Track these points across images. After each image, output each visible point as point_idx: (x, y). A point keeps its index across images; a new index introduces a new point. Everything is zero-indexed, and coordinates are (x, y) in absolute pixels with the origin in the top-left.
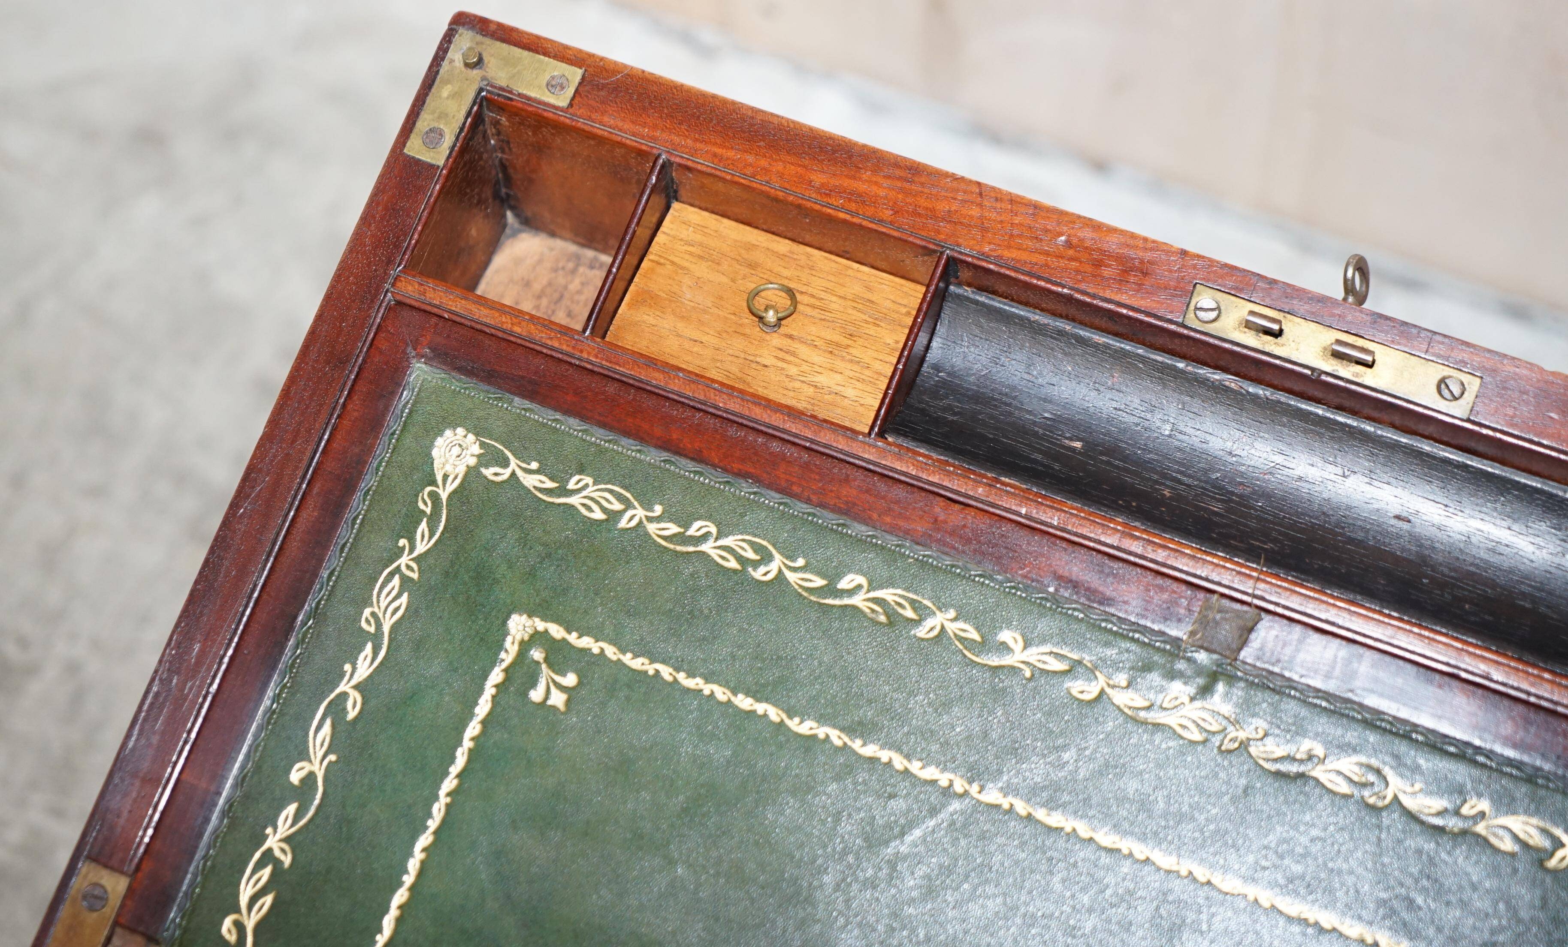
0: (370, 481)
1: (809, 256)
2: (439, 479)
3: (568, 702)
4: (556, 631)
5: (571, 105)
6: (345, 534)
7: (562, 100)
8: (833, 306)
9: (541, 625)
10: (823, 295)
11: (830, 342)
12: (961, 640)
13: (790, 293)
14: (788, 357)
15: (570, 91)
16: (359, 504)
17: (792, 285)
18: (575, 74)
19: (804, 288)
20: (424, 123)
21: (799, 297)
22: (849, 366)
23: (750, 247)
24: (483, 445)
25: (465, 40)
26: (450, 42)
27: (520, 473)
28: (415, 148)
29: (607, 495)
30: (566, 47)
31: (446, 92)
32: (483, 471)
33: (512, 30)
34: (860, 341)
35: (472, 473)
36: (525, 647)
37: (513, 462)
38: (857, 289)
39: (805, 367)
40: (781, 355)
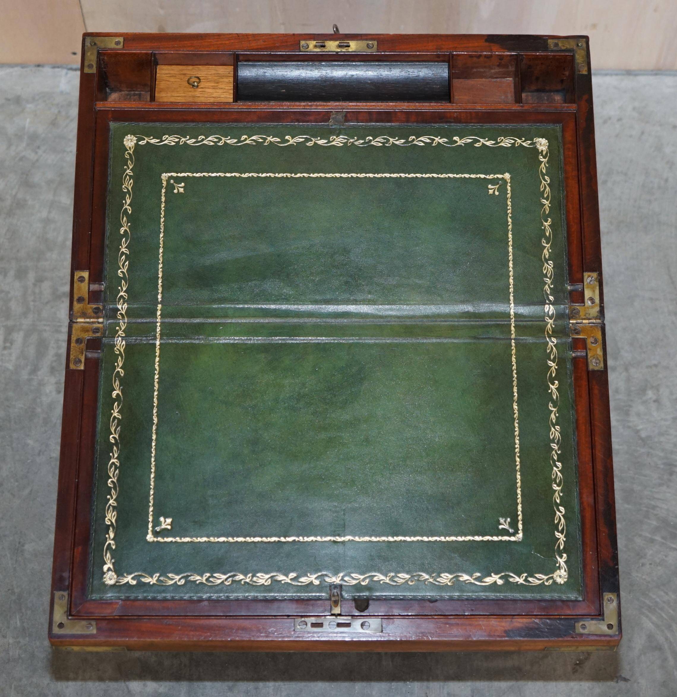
0: (111, 155)
1: (198, 68)
2: (128, 149)
3: (184, 190)
4: (174, 174)
5: (124, 47)
6: (110, 171)
7: (120, 46)
8: (210, 77)
9: (170, 174)
10: (207, 76)
11: (212, 86)
12: (276, 142)
13: (198, 78)
14: (203, 93)
15: (122, 44)
16: (111, 163)
17: (197, 76)
18: (121, 39)
19: (200, 76)
20: (86, 64)
21: (201, 78)
22: (220, 90)
23: (182, 70)
24: (136, 137)
25: (88, 40)
26: (85, 41)
27: (149, 141)
28: (87, 70)
29: (173, 138)
30: (117, 33)
31: (89, 54)
32: (140, 143)
33: (100, 33)
34: (220, 84)
35: (137, 145)
36: (168, 181)
37: (146, 138)
38: (214, 72)
39: (209, 94)
40: (201, 93)
